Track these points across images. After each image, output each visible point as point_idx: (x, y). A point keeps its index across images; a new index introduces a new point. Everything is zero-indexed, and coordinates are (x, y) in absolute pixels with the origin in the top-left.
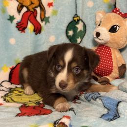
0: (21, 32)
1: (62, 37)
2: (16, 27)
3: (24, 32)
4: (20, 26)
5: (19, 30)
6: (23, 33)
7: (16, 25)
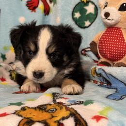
0: (32, 11)
1: (68, 19)
2: (27, 5)
3: (35, 11)
4: (30, 5)
5: (29, 9)
6: (33, 13)
7: (26, 3)
